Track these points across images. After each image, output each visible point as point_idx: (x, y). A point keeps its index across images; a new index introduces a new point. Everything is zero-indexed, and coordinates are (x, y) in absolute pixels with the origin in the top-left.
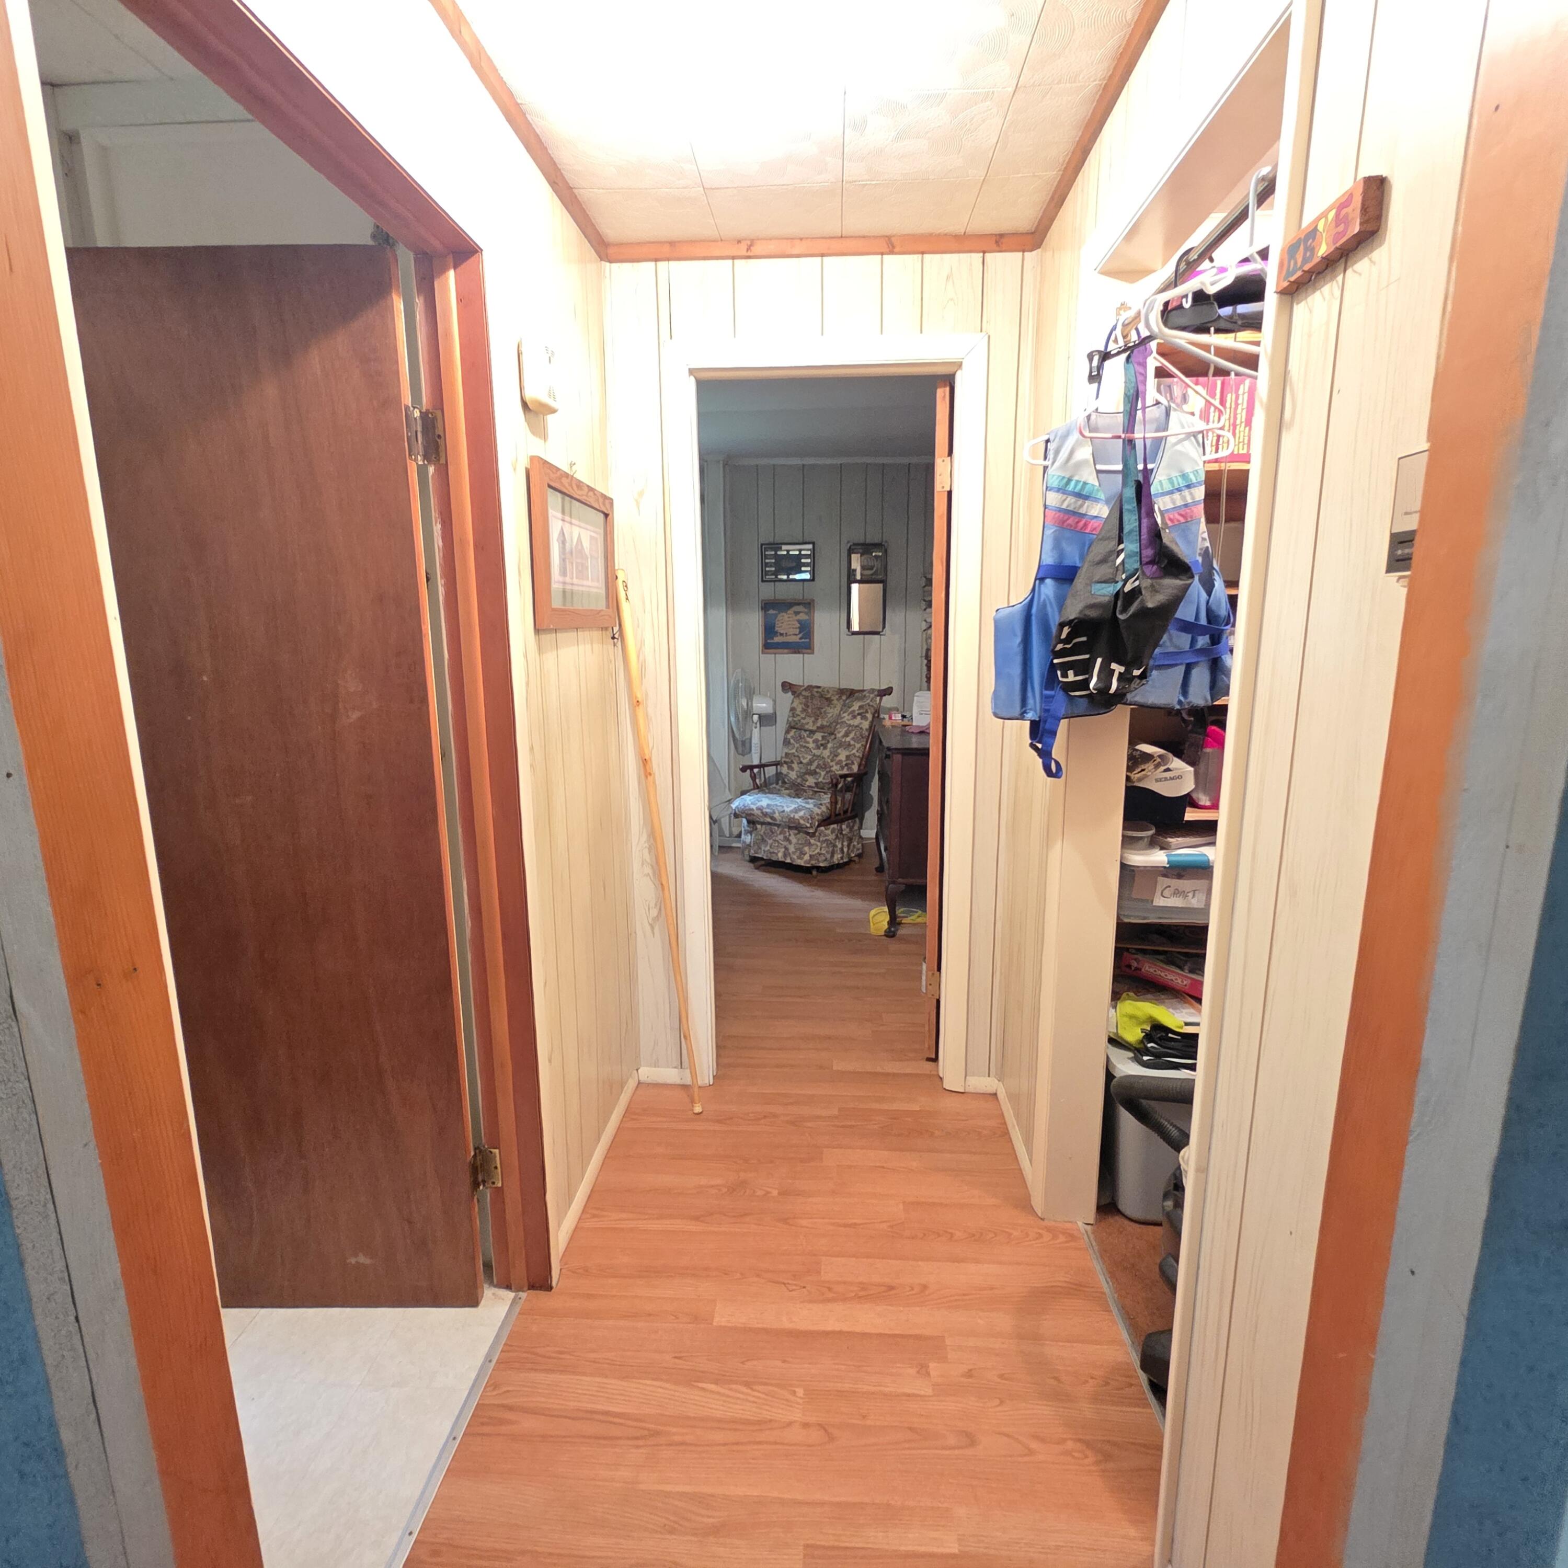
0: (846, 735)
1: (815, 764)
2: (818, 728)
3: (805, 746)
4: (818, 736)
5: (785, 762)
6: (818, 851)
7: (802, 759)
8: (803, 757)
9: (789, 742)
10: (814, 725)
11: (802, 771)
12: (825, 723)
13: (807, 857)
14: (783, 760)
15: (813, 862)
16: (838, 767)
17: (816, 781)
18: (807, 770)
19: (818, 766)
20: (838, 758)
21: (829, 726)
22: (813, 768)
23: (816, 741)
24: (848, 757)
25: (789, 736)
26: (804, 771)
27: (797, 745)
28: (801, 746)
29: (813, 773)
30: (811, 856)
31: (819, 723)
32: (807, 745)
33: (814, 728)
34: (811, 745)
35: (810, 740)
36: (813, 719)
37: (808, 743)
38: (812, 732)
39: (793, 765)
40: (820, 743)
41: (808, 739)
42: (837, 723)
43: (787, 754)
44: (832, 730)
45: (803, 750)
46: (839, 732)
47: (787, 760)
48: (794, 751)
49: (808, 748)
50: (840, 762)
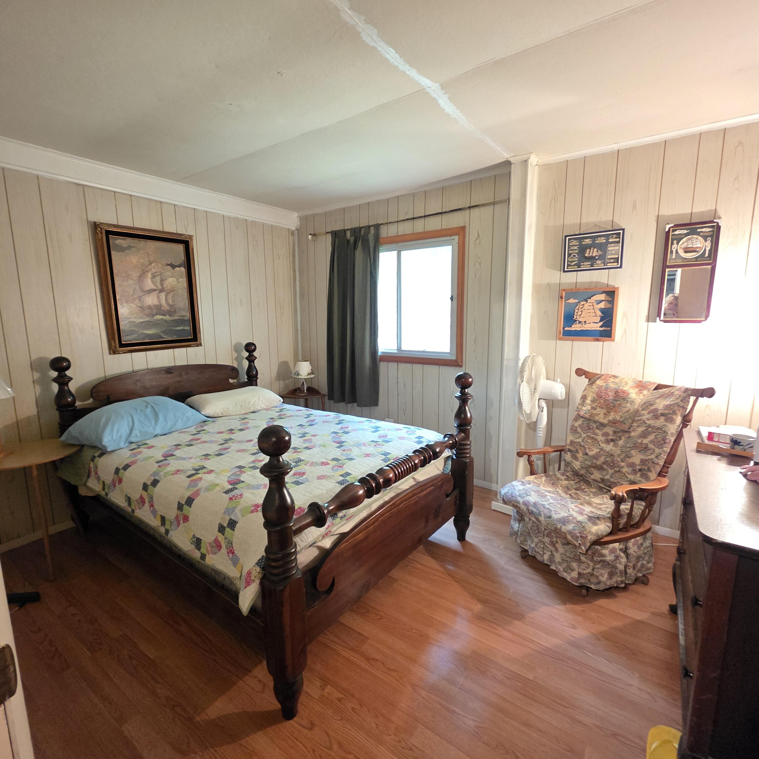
0: (644, 435)
1: (602, 459)
2: (610, 421)
3: (593, 438)
4: (609, 430)
5: (569, 450)
6: (589, 570)
7: (587, 451)
8: (589, 449)
9: (576, 430)
10: (605, 418)
11: (587, 462)
12: (618, 418)
13: (575, 574)
14: (568, 447)
15: (582, 581)
16: (629, 470)
17: (601, 477)
18: (592, 463)
19: (605, 463)
20: (631, 460)
21: (623, 422)
22: (599, 463)
23: (606, 434)
24: (643, 462)
25: (577, 424)
26: (590, 464)
27: (584, 435)
28: (588, 436)
29: (600, 468)
30: (579, 574)
31: (612, 417)
32: (596, 437)
33: (606, 421)
34: (600, 438)
35: (600, 433)
36: (604, 411)
37: (596, 435)
38: (603, 425)
39: (577, 455)
40: (610, 437)
41: (597, 431)
42: (633, 421)
43: (572, 442)
44: (626, 427)
45: (590, 441)
46: (634, 430)
47: (571, 448)
48: (580, 440)
49: (596, 440)
50: (632, 465)
